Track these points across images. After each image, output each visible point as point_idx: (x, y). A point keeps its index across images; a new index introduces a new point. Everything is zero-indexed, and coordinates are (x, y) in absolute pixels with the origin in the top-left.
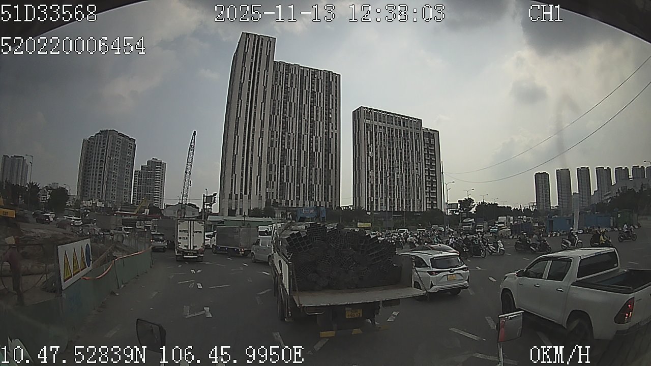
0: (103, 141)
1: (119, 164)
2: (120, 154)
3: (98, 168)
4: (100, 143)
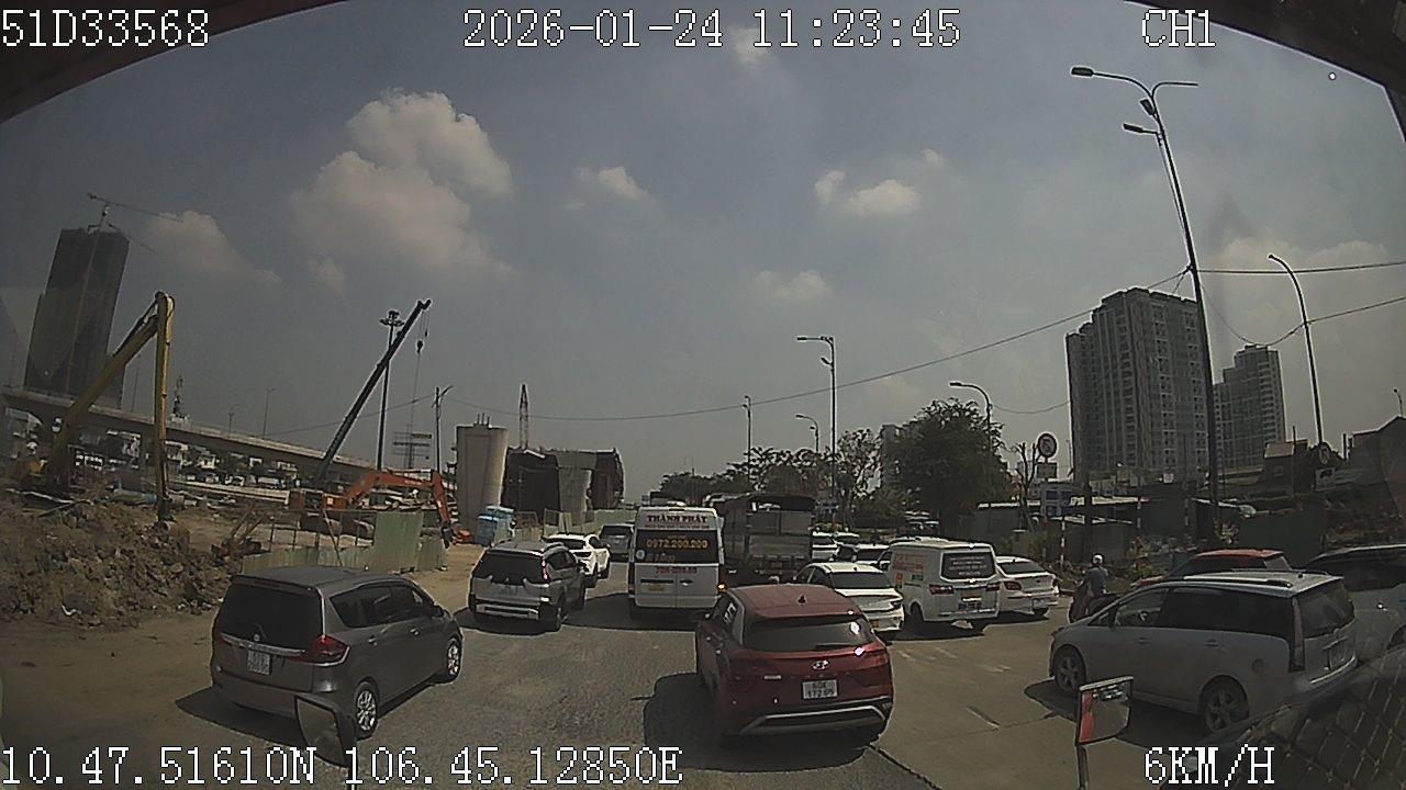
0: (1118, 323)
1: (1174, 372)
2: (1168, 346)
3: (1121, 393)
4: (1111, 331)
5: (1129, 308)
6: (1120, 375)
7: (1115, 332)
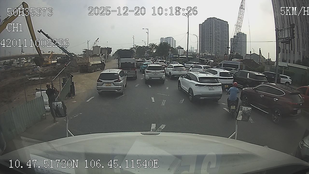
0: (210, 23)
1: (221, 34)
2: (220, 29)
3: (209, 37)
4: (208, 25)
5: (212, 21)
6: (209, 33)
7: (209, 25)
